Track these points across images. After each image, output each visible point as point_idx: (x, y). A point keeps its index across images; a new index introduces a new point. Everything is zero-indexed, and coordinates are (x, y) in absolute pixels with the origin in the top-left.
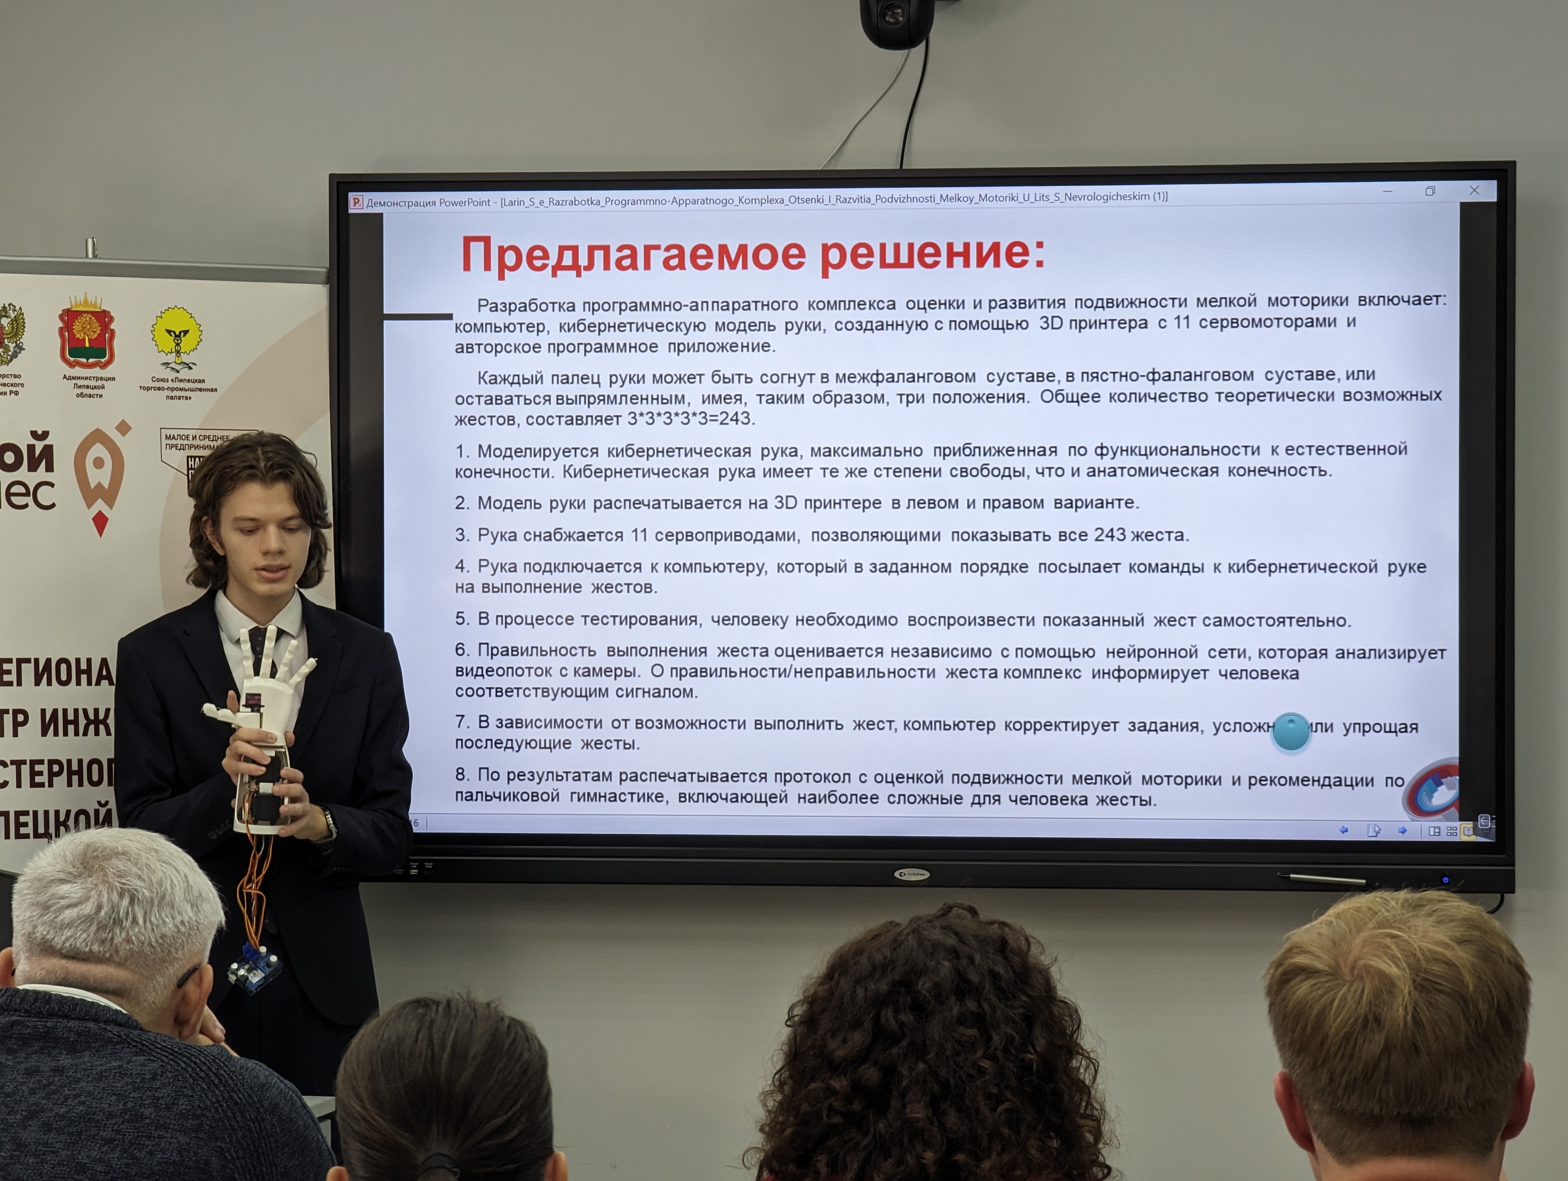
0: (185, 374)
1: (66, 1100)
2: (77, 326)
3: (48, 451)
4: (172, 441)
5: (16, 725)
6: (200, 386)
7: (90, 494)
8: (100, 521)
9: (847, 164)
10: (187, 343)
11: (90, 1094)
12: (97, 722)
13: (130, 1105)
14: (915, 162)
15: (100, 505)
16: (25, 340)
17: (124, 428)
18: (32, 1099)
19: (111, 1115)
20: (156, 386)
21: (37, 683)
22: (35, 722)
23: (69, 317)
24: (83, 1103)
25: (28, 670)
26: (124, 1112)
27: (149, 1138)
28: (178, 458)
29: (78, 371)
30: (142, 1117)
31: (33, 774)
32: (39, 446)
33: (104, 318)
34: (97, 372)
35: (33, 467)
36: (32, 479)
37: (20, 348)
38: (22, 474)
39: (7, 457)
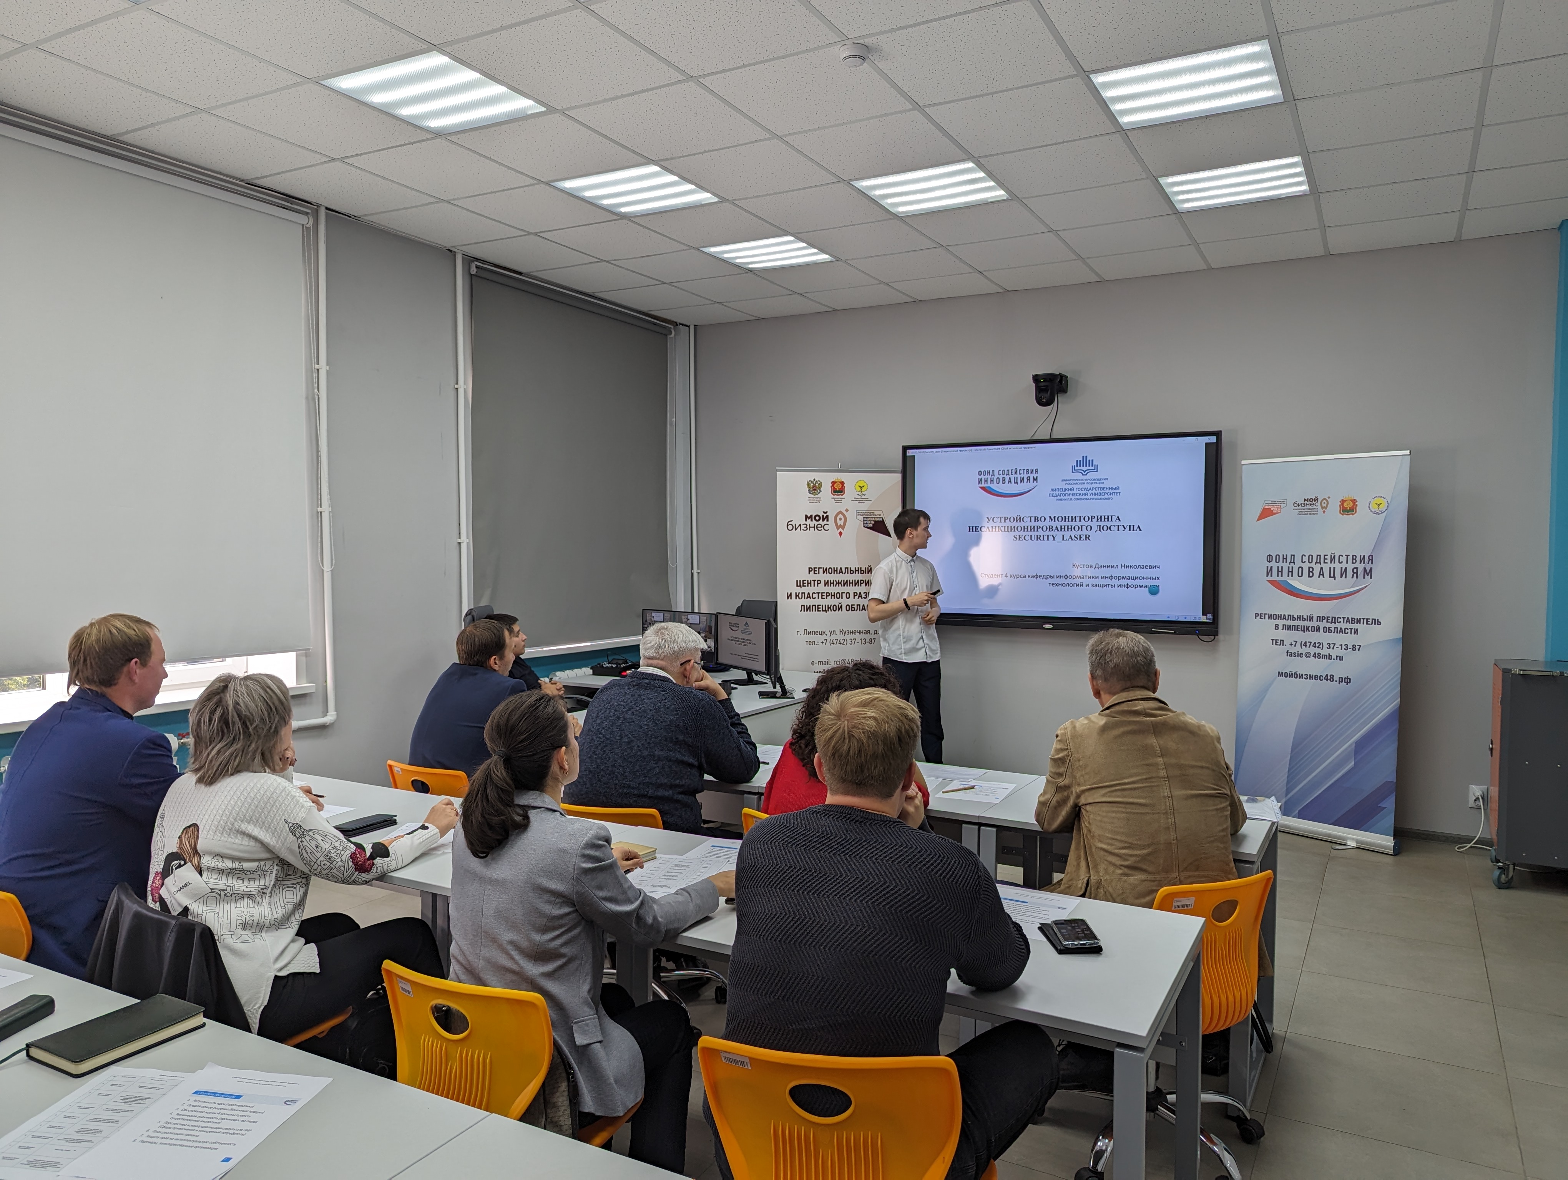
0: (863, 497)
2: (835, 485)
3: (827, 516)
4: (859, 514)
5: (818, 584)
6: (867, 500)
7: (838, 527)
8: (840, 534)
9: (1035, 438)
10: (864, 489)
12: (839, 583)
14: (1054, 436)
15: (840, 530)
16: (822, 489)
17: (847, 510)
20: (856, 500)
21: (824, 573)
22: (823, 583)
23: (833, 483)
25: (821, 570)
28: (861, 518)
29: (835, 496)
31: (822, 596)
32: (825, 515)
33: (842, 483)
34: (840, 496)
35: (823, 520)
36: (823, 523)
37: (821, 491)
38: (821, 522)
39: (817, 518)
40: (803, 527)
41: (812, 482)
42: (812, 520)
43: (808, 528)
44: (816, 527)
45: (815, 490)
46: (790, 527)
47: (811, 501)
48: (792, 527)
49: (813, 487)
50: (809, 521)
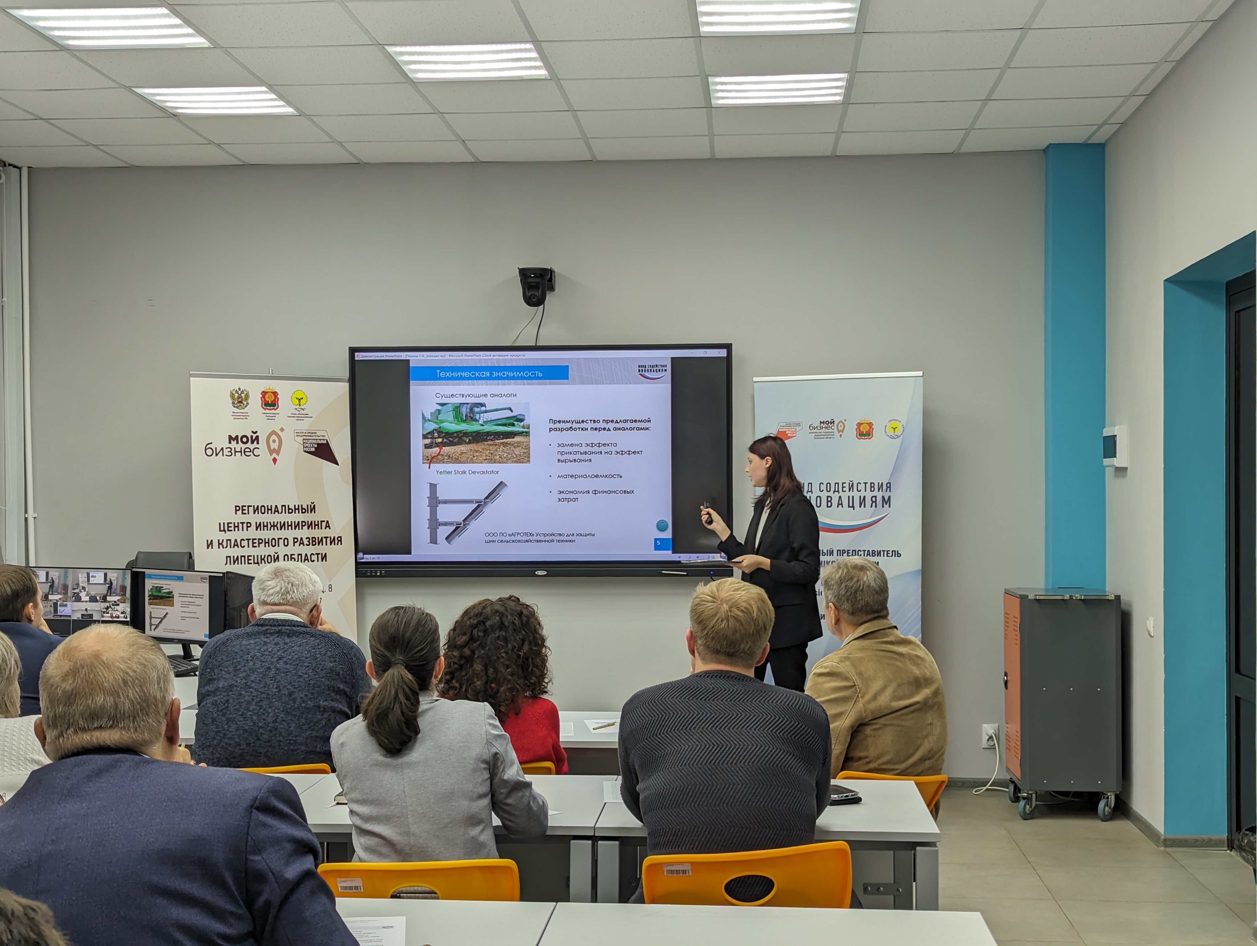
0: (302, 412)
1: (290, 653)
2: (266, 396)
3: (257, 437)
4: (298, 434)
5: (248, 527)
6: (307, 416)
7: (271, 452)
8: (275, 460)
9: (518, 344)
10: (302, 402)
11: (298, 651)
12: (274, 526)
13: (312, 654)
14: (540, 343)
15: (275, 455)
16: (249, 401)
17: (282, 430)
18: (279, 653)
19: (306, 658)
20: (293, 416)
21: (254, 513)
22: (254, 526)
23: (264, 393)
24: (296, 654)
25: (251, 509)
26: (311, 656)
27: (320, 665)
28: (300, 440)
29: (267, 411)
30: (317, 658)
31: (253, 543)
32: (254, 436)
33: (275, 394)
34: (273, 411)
35: (252, 443)
36: (252, 447)
37: (248, 404)
38: (249, 445)
39: (244, 440)
40: (226, 452)
41: (237, 392)
42: (237, 443)
43: (233, 452)
44: (243, 452)
45: (241, 402)
46: (209, 452)
47: (236, 416)
48: (210, 451)
49: (238, 398)
50: (234, 443)
